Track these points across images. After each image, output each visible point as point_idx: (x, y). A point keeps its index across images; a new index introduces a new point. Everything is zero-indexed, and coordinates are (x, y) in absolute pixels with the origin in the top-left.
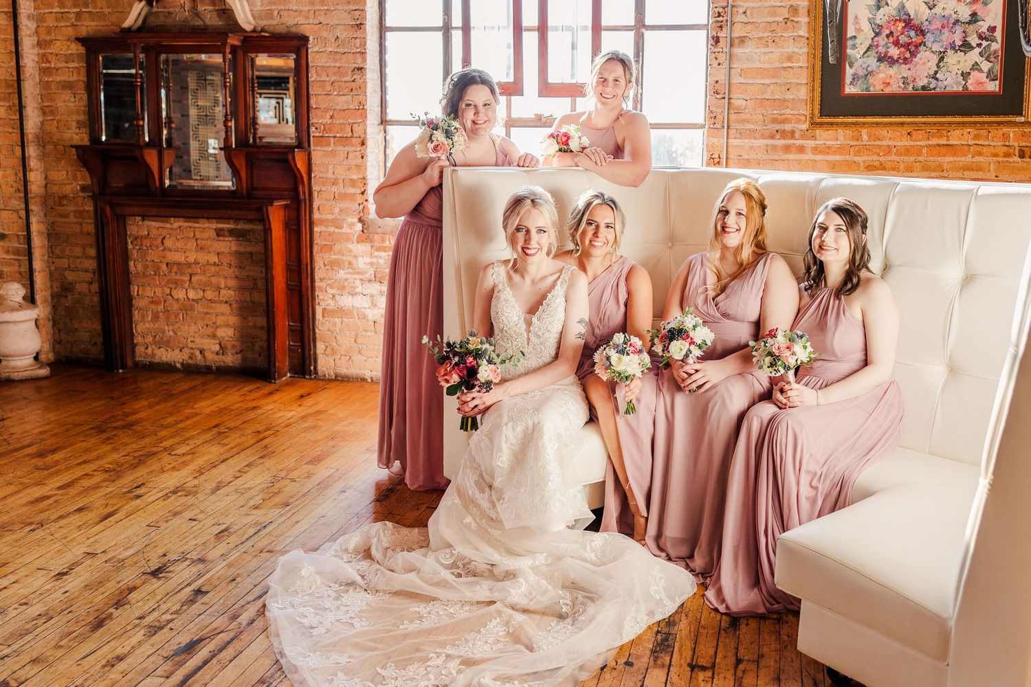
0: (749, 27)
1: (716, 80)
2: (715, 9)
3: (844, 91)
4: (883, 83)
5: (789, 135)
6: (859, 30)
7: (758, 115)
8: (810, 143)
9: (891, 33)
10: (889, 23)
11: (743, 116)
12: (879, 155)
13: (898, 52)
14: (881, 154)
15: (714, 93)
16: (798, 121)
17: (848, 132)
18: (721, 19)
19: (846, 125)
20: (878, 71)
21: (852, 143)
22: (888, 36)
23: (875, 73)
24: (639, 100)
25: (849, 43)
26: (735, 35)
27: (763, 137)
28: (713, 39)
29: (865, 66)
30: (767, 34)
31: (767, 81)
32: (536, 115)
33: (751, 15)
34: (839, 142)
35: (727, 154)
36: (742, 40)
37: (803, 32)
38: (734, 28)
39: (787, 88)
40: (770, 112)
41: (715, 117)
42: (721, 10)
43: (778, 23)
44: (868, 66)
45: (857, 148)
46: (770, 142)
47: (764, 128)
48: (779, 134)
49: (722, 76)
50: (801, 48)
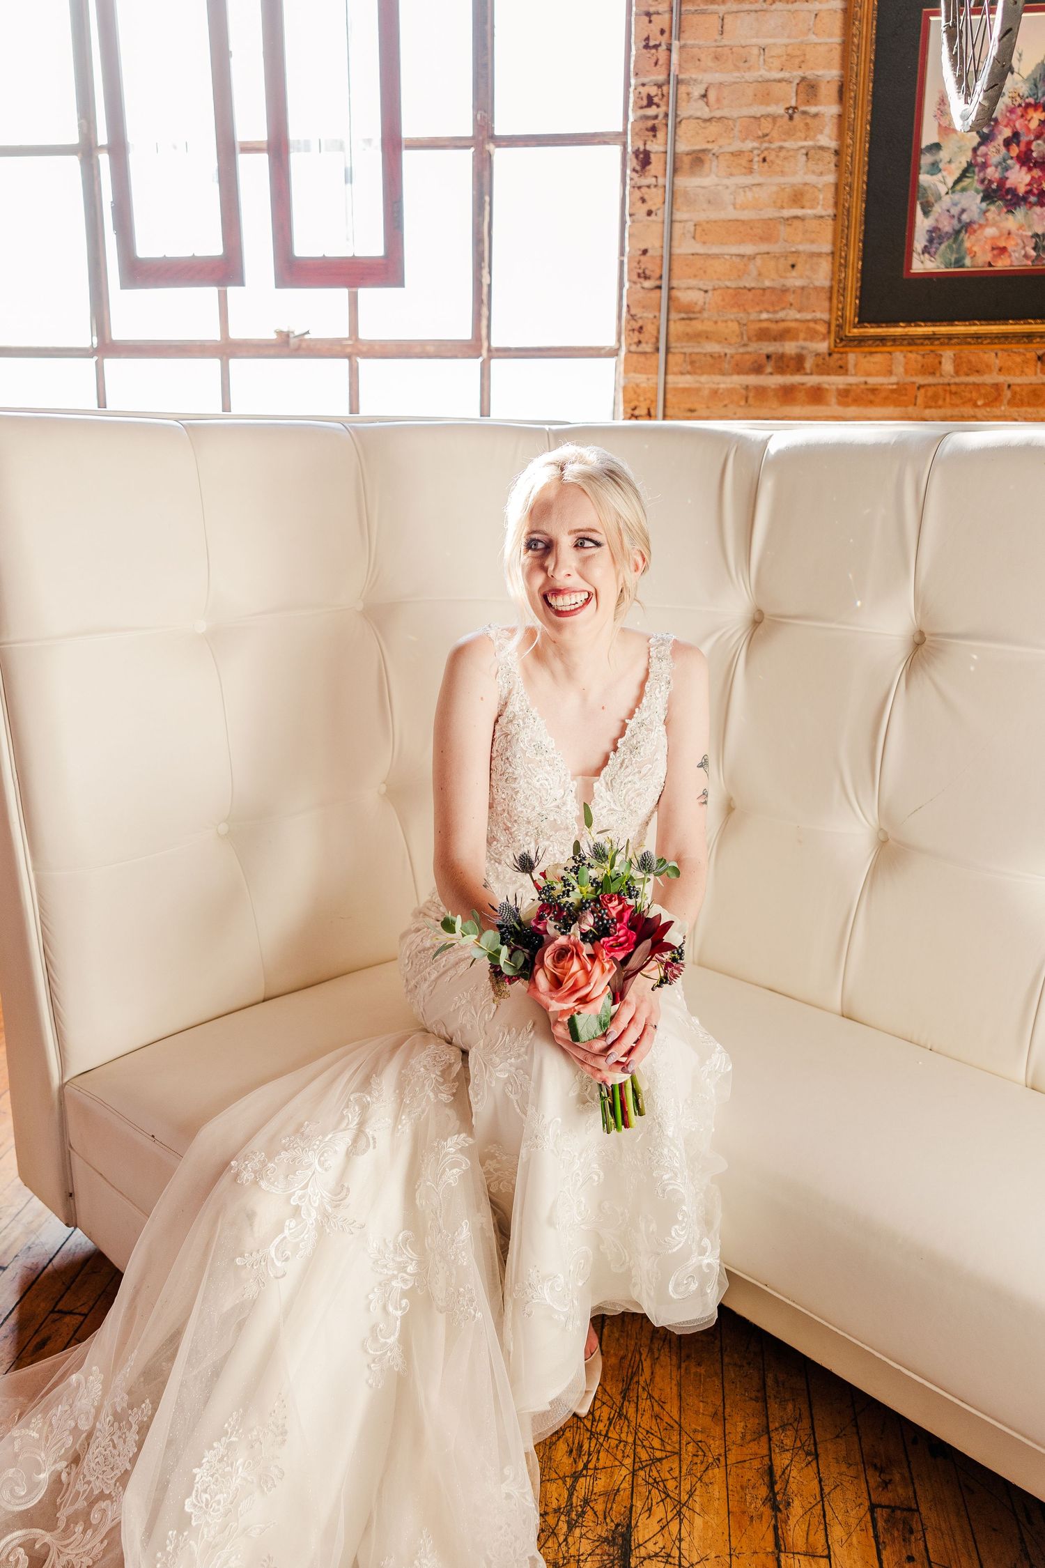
0: (713, 128)
1: (643, 247)
2: (641, 89)
3: (910, 268)
4: (993, 249)
5: (792, 364)
6: (947, 130)
7: (730, 324)
8: (835, 382)
9: (1016, 135)
10: (1012, 111)
11: (698, 326)
12: (975, 405)
13: (1027, 178)
14: (980, 403)
15: (639, 275)
16: (812, 335)
17: (912, 356)
18: (652, 111)
19: (912, 341)
20: (982, 221)
21: (921, 380)
22: (1007, 143)
23: (975, 226)
24: (485, 297)
25: (926, 160)
26: (682, 147)
27: (739, 370)
28: (637, 157)
29: (955, 211)
30: (750, 144)
31: (748, 249)
32: (279, 333)
33: (718, 100)
34: (894, 379)
35: (665, 406)
36: (698, 159)
37: (827, 139)
38: (680, 131)
39: (790, 263)
40: (753, 316)
41: (641, 328)
42: (653, 91)
43: (774, 118)
44: (963, 211)
45: (930, 392)
46: (752, 380)
47: (742, 350)
48: (772, 363)
49: (654, 242)
50: (821, 174)
